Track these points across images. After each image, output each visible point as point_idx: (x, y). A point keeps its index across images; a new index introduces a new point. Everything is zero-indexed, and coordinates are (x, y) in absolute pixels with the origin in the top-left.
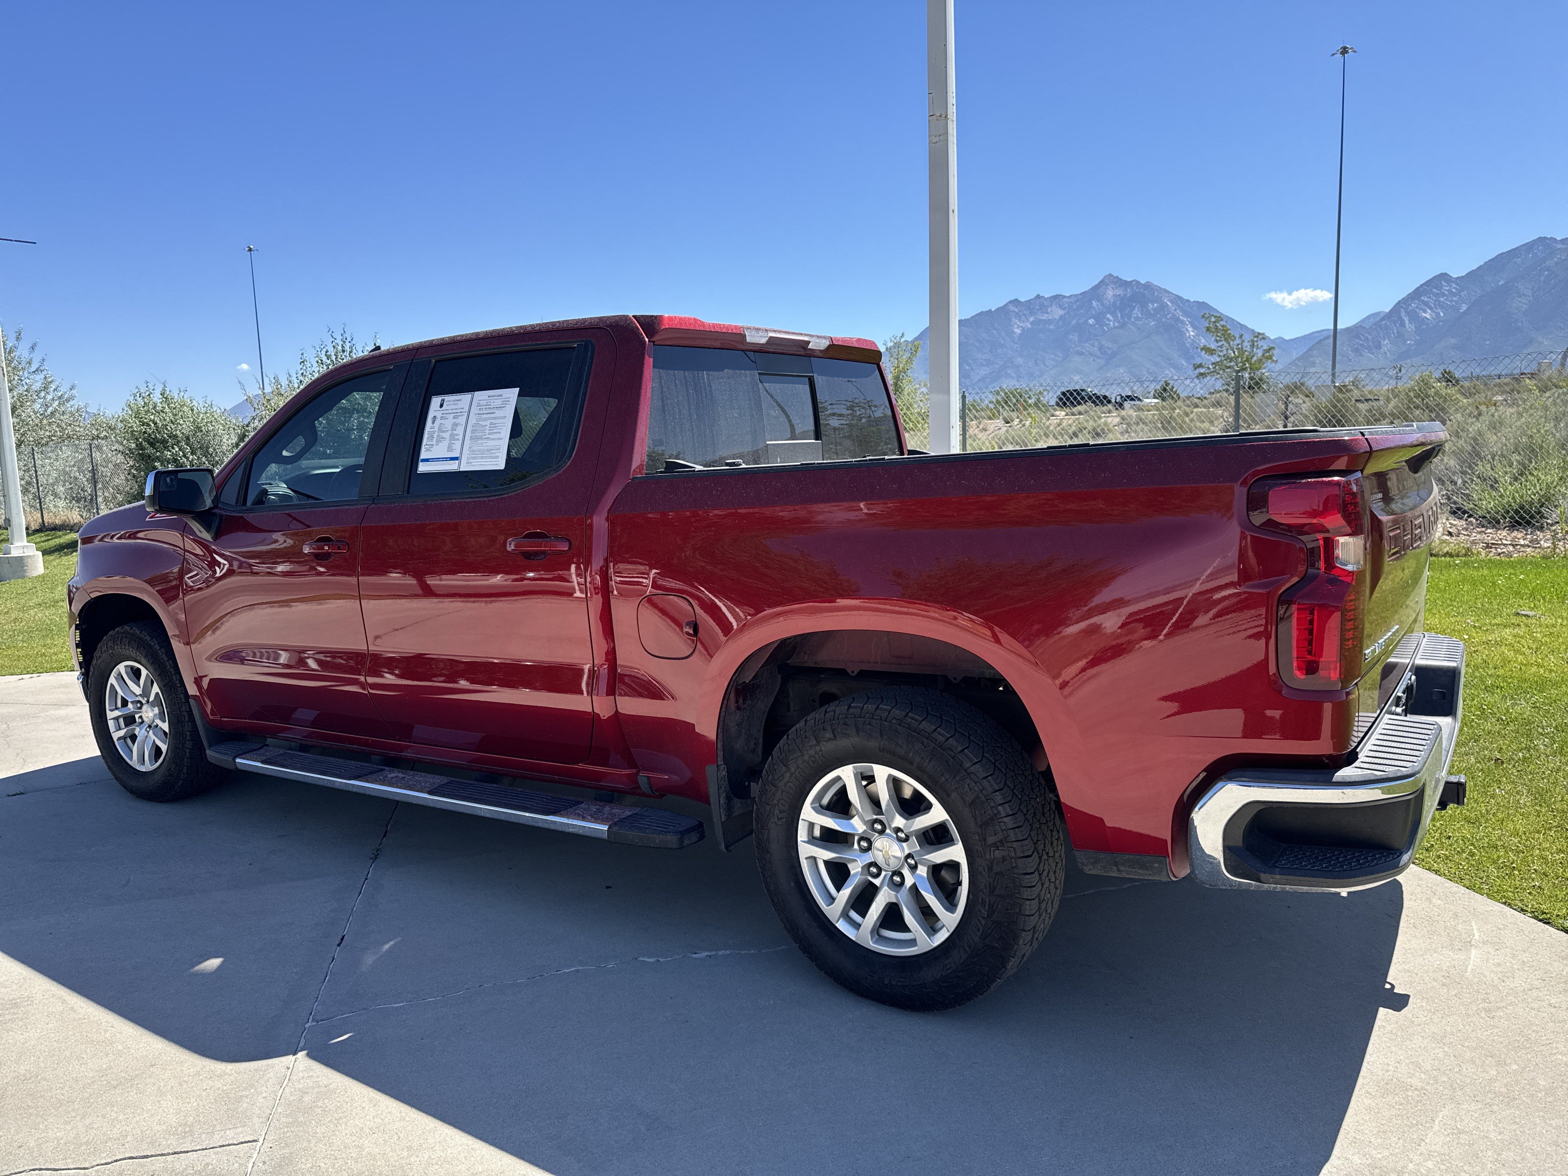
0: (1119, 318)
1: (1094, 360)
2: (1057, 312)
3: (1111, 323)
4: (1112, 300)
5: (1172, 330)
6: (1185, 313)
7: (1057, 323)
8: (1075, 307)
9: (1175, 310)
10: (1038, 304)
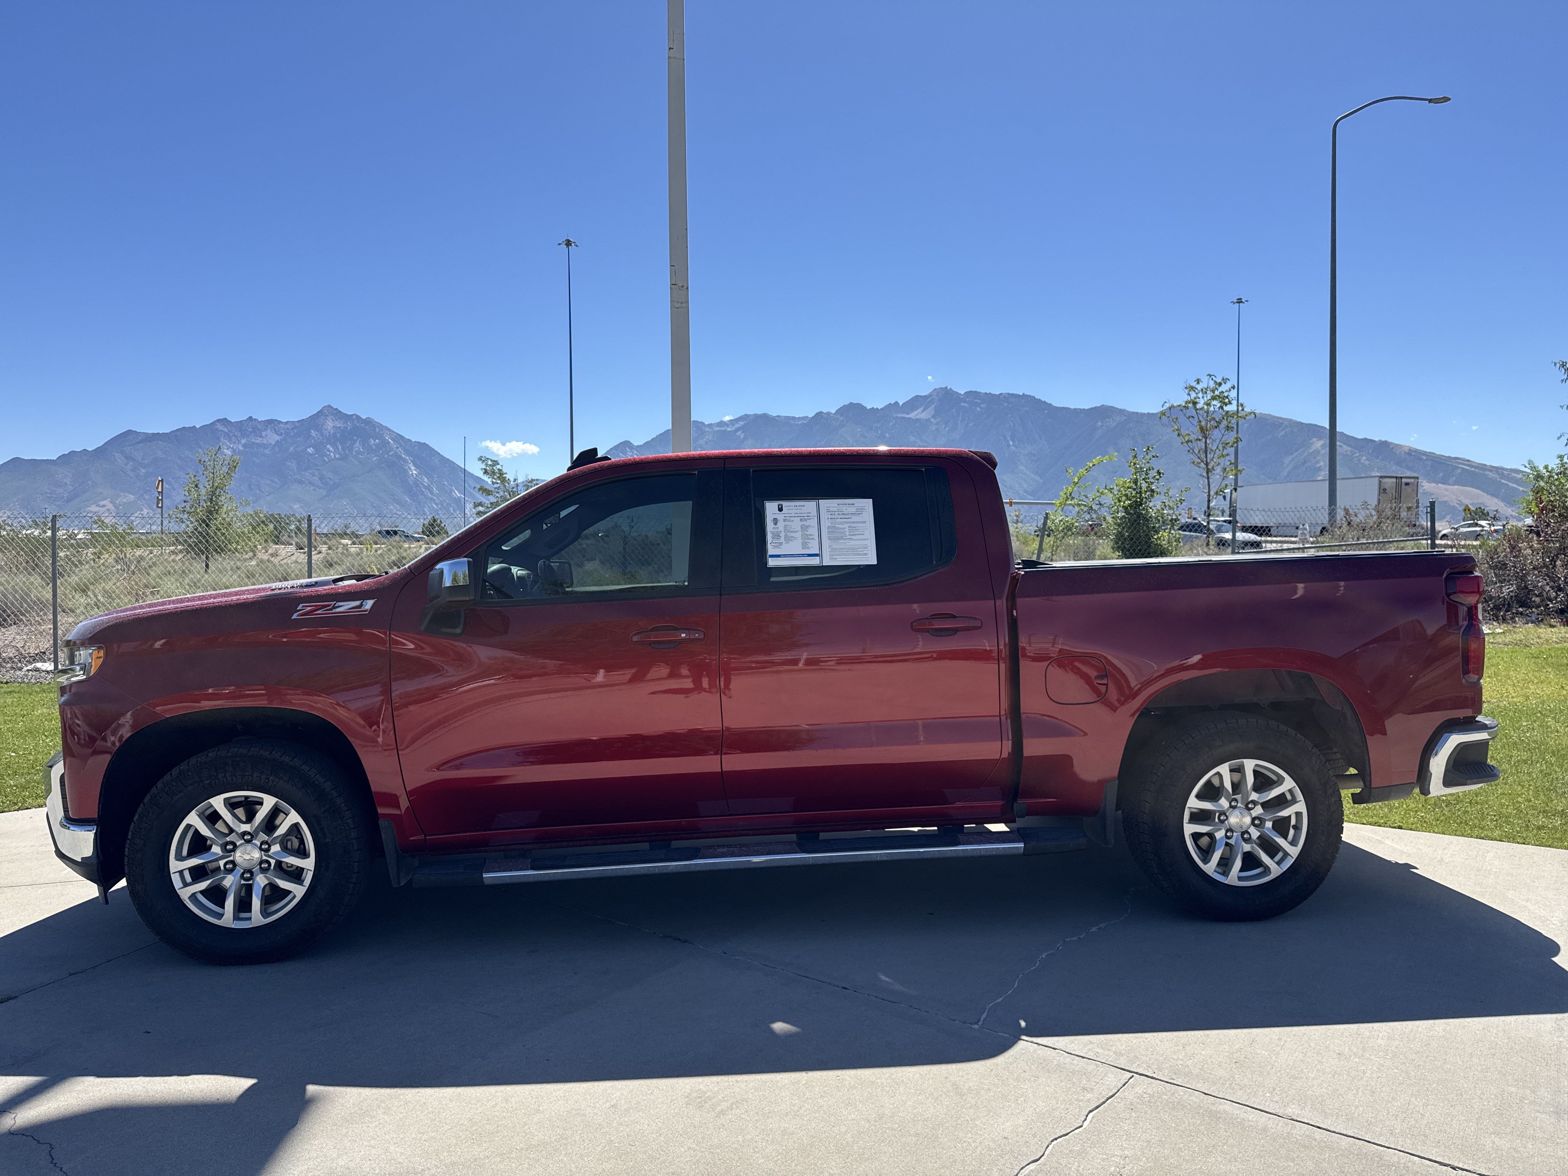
0: (340, 450)
1: (314, 490)
2: (272, 438)
3: (332, 454)
4: (332, 432)
5: (395, 467)
6: (407, 452)
7: (273, 448)
8: (292, 434)
9: (397, 448)
10: (250, 427)
